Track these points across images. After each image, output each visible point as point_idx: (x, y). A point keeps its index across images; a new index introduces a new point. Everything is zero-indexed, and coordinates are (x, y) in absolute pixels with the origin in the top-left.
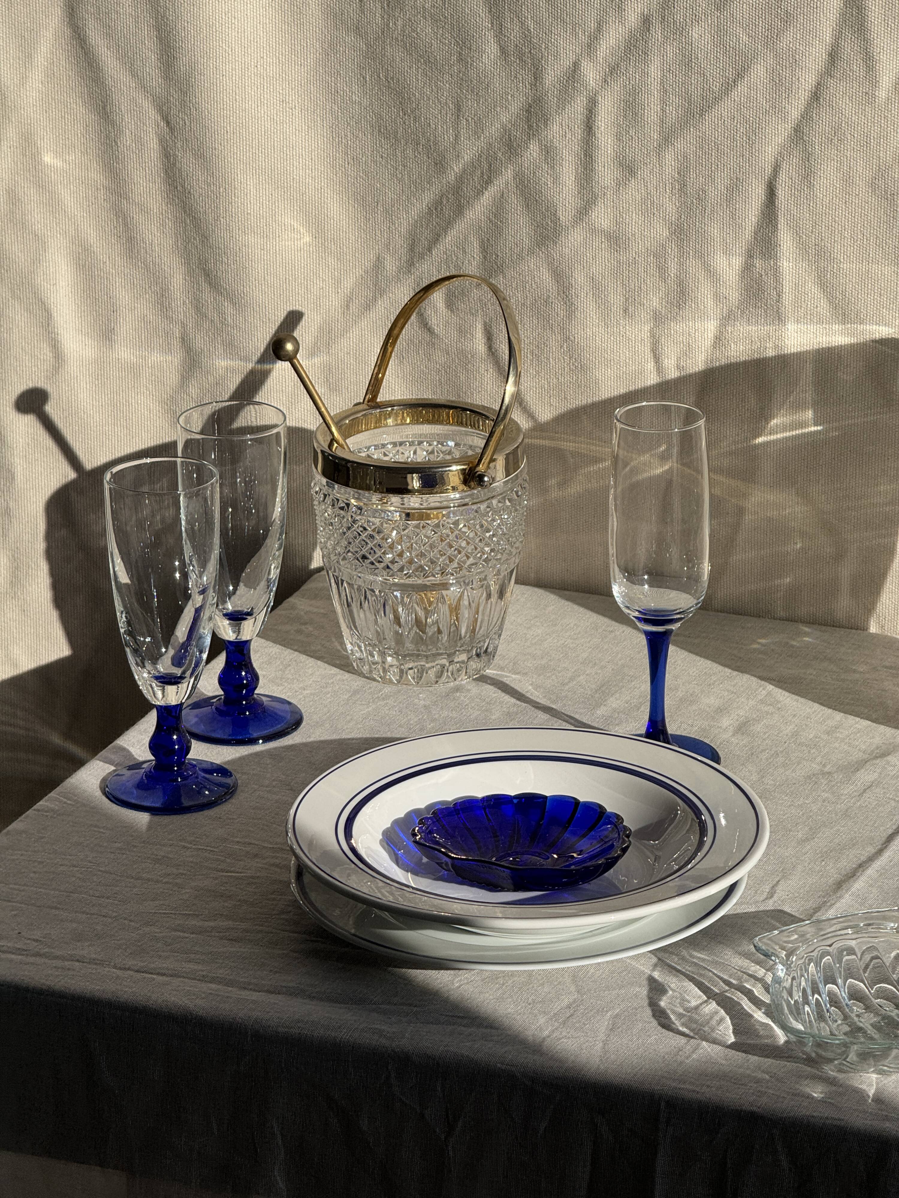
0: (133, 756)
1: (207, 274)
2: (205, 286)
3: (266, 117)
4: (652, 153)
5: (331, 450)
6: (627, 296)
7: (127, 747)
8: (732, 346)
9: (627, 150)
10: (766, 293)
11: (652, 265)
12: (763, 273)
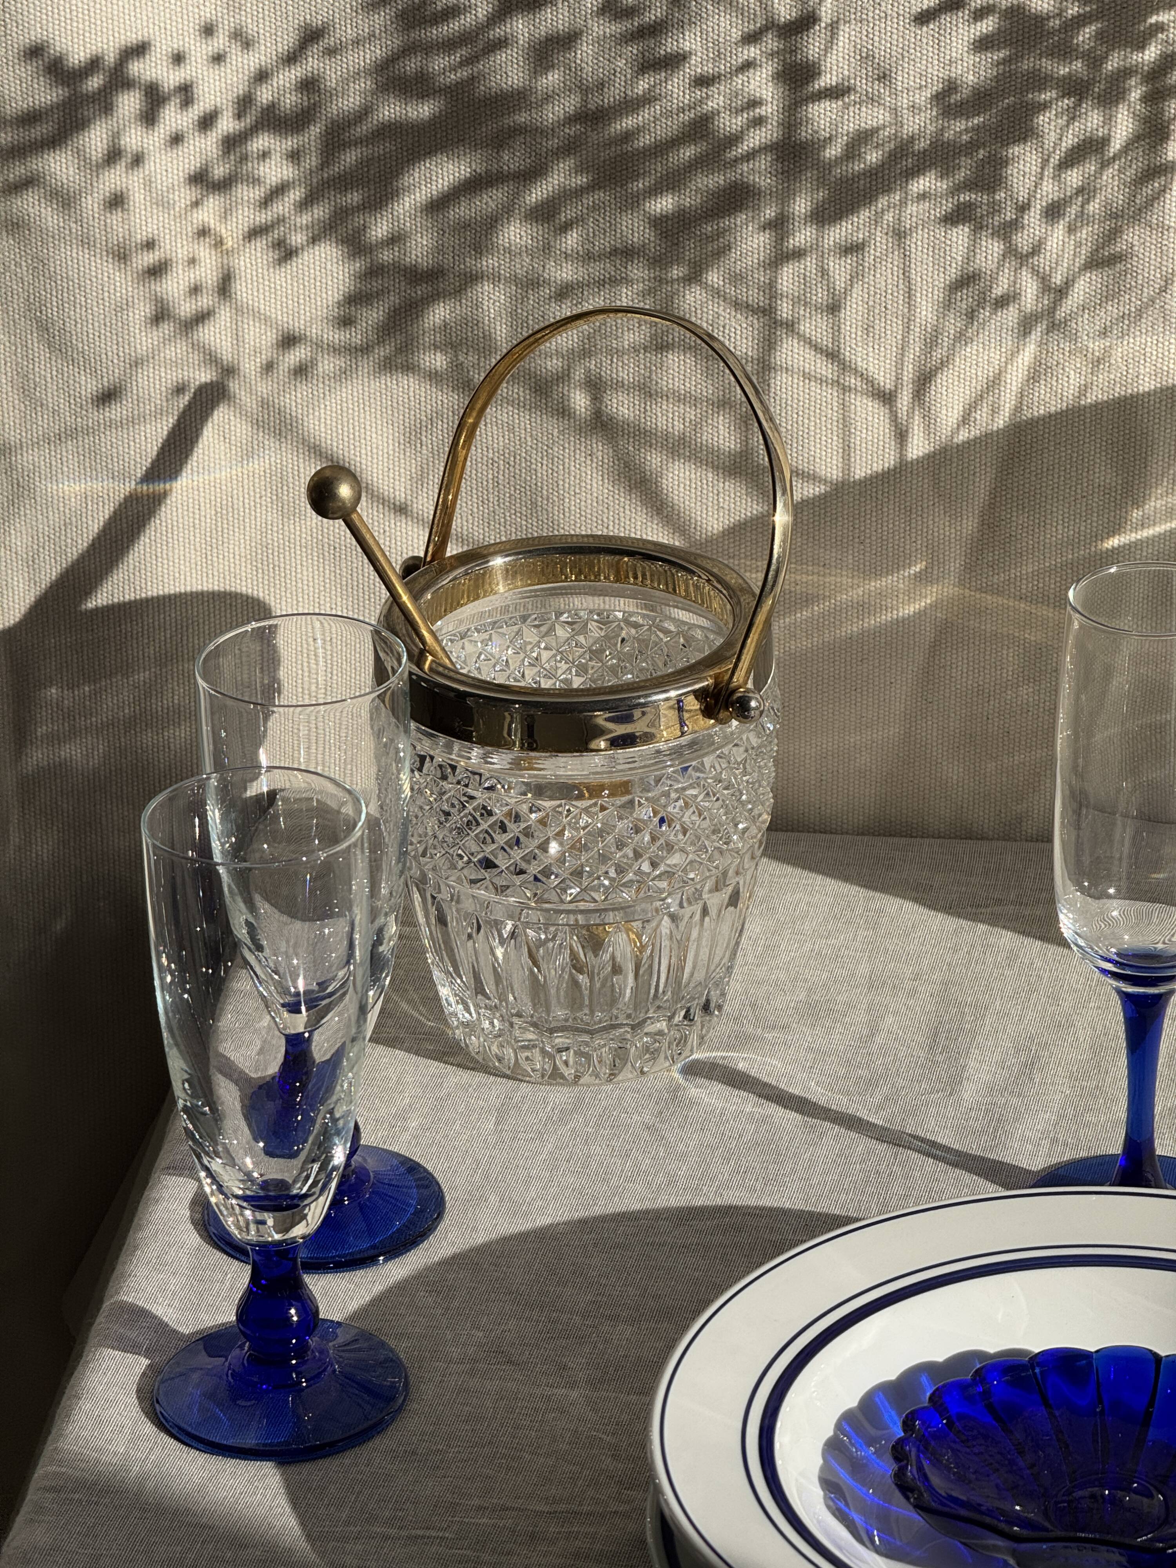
0: (167, 1325)
1: (44, 327)
2: (39, 350)
3: (151, 26)
4: (925, 41)
5: (422, 669)
6: (871, 303)
7: (147, 1307)
8: (1072, 376)
9: (877, 39)
10: (1140, 277)
11: (919, 243)
12: (1135, 243)
